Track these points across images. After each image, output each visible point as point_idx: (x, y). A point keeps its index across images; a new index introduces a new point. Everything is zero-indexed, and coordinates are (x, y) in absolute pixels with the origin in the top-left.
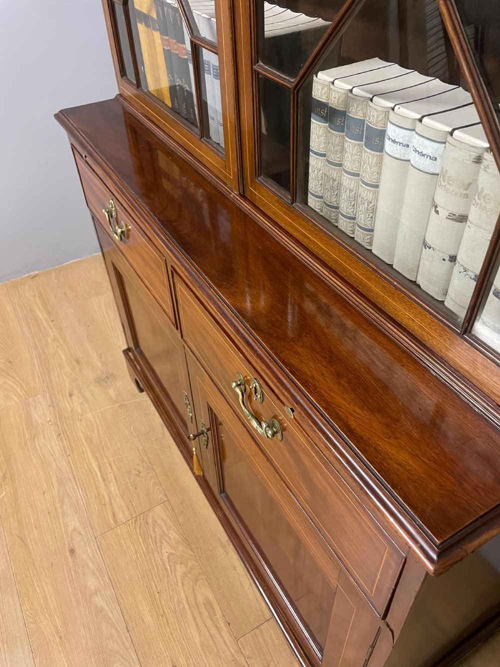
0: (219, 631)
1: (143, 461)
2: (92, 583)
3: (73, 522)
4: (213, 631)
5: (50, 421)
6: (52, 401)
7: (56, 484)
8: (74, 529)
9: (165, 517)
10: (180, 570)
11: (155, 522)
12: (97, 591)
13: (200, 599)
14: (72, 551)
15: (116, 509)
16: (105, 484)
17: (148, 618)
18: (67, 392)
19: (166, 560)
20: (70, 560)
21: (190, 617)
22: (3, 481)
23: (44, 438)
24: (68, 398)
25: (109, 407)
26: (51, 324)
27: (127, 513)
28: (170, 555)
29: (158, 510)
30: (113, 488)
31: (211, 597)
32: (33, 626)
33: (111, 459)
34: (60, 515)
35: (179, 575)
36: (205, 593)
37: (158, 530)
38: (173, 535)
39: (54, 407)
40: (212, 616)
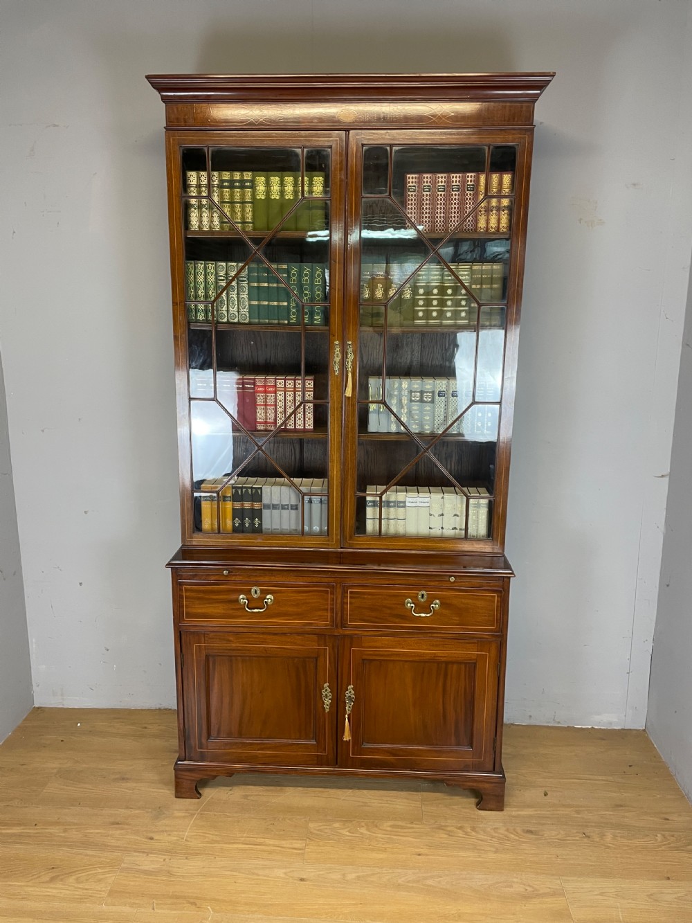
0: (413, 828)
1: (265, 819)
2: (336, 876)
3: (280, 873)
4: (410, 830)
5: (164, 860)
6: (144, 852)
7: (235, 873)
8: (285, 873)
9: (321, 824)
10: (363, 830)
11: (318, 830)
12: (344, 875)
13: (389, 829)
14: (302, 880)
15: (291, 846)
16: (264, 845)
17: (381, 856)
18: (146, 840)
19: (350, 834)
20: (308, 883)
21: (395, 837)
22: (196, 905)
23: (179, 868)
24: (152, 841)
25: (192, 822)
26: (36, 827)
27: (300, 842)
28: (349, 831)
29: (311, 825)
30: (272, 842)
31: (390, 823)
32: (341, 917)
33: (245, 835)
34: (265, 878)
35: (365, 832)
36: (387, 825)
37: (326, 831)
38: (337, 825)
39: (151, 853)
40: (402, 827)
